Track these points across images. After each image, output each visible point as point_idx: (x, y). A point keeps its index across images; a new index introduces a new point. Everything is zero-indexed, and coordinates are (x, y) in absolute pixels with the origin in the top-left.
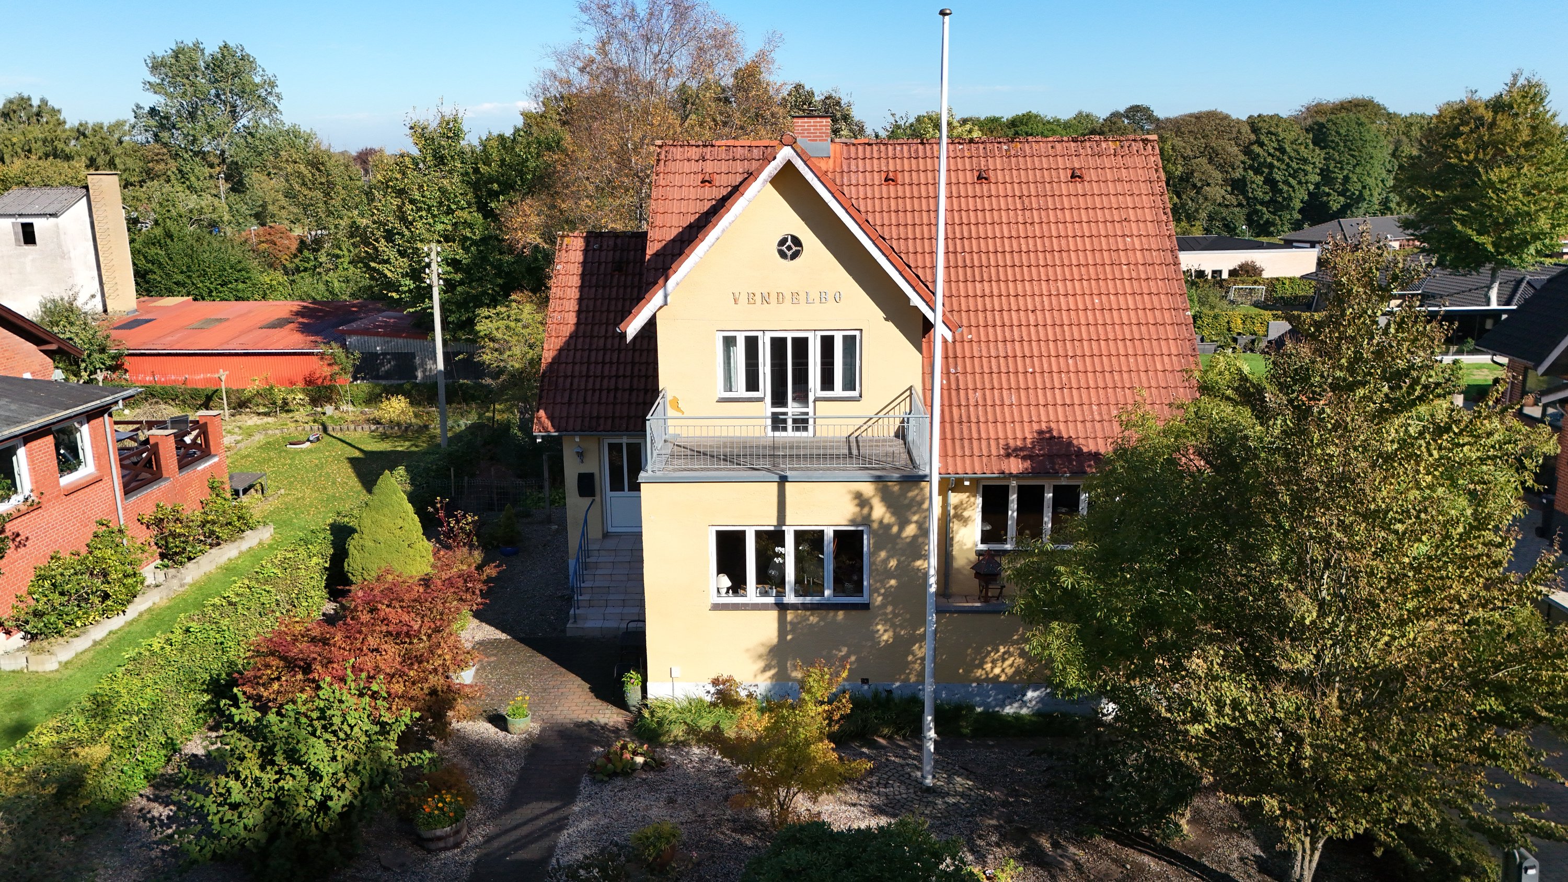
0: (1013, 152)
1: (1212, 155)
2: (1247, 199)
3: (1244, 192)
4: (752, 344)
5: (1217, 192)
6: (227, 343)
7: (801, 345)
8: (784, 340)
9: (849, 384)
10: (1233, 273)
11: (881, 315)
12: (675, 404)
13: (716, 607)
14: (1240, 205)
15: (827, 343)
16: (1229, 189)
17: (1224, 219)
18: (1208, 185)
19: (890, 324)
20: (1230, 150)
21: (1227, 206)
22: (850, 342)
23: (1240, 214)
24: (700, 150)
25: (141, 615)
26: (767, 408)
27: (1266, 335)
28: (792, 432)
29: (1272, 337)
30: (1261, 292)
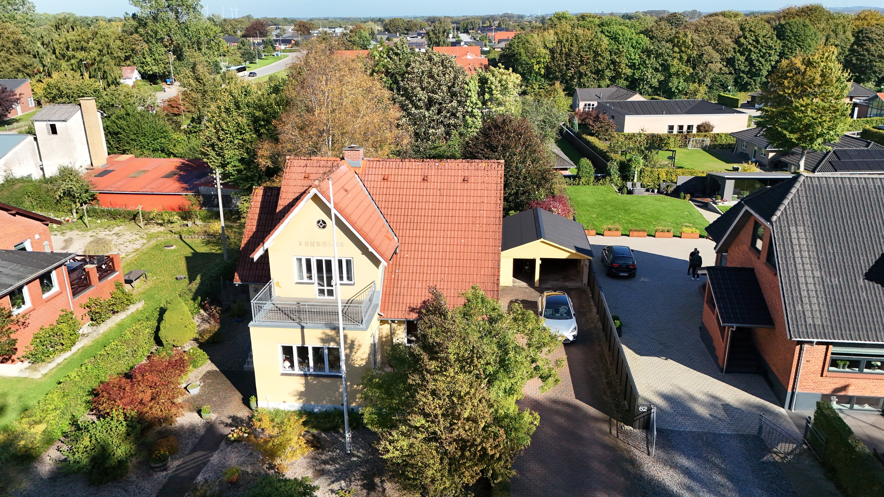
0: (440, 167)
1: (715, 45)
2: (735, 70)
3: (733, 66)
4: (308, 261)
5: (717, 66)
6: (145, 187)
7: (329, 263)
8: (322, 260)
9: (349, 278)
10: (699, 127)
11: (361, 252)
12: (278, 284)
13: (283, 374)
14: (730, 73)
15: (340, 262)
16: (725, 64)
17: (721, 81)
18: (712, 62)
19: (364, 256)
20: (726, 41)
21: (723, 74)
22: (348, 262)
23: (730, 80)
24: (305, 162)
25: (78, 350)
26: (316, 287)
27: (676, 183)
28: (326, 297)
29: (679, 184)
30: (708, 142)
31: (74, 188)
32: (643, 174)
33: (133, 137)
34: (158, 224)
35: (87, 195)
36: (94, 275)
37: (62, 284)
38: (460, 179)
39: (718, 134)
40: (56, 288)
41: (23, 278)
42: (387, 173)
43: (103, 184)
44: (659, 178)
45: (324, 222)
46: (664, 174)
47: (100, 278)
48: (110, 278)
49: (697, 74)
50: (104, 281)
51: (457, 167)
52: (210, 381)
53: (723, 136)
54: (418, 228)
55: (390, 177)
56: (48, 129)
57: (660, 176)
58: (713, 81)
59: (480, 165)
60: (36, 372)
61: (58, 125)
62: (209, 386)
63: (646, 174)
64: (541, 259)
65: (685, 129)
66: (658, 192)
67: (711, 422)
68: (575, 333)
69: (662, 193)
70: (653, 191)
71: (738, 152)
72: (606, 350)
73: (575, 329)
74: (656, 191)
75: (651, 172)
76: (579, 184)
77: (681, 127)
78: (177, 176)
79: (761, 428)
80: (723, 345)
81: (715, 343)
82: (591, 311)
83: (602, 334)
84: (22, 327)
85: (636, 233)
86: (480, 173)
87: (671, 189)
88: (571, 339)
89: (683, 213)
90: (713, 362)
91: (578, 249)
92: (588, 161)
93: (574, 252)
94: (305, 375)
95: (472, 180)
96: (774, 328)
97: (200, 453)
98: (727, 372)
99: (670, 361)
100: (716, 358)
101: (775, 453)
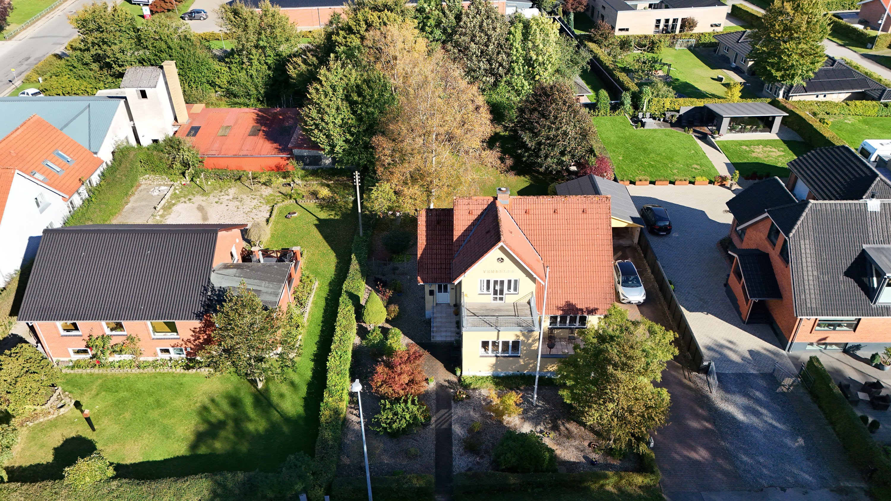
0: (565, 201)
4: (488, 282)
7: (502, 282)
8: (497, 281)
9: (515, 289)
11: (525, 275)
12: (466, 295)
13: (481, 356)
15: (510, 282)
19: (527, 277)
22: (516, 281)
24: (468, 201)
26: (492, 296)
28: (498, 301)
29: (682, 112)
30: (693, 41)
38: (581, 211)
39: (702, 34)
42: (527, 208)
44: (664, 108)
45: (502, 259)
46: (668, 103)
51: (577, 201)
53: (707, 35)
55: (530, 210)
57: (665, 105)
59: (594, 199)
61: (148, 91)
63: (654, 103)
65: (671, 22)
66: (664, 121)
67: (743, 365)
68: (645, 298)
69: (667, 122)
70: (659, 120)
72: (666, 309)
73: (644, 293)
74: (662, 119)
76: (598, 115)
77: (667, 21)
78: (261, 133)
79: (774, 371)
80: (747, 308)
81: (739, 303)
82: (646, 271)
85: (660, 182)
86: (594, 206)
87: (674, 120)
88: (642, 301)
89: (690, 151)
90: (735, 312)
91: (633, 219)
92: (605, 92)
93: (631, 223)
94: (497, 356)
95: (589, 211)
96: (782, 301)
98: (748, 323)
99: (710, 315)
100: (740, 314)
101: (783, 386)
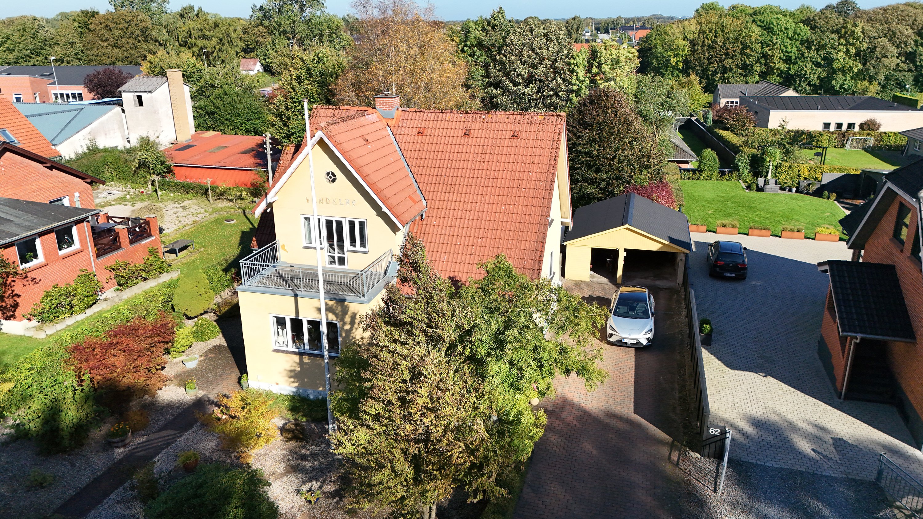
0: (486, 120)
1: (891, 35)
2: (916, 66)
3: (914, 62)
5: (893, 61)
6: (219, 162)
7: (339, 224)
8: (331, 221)
9: (363, 243)
10: (861, 126)
11: (375, 213)
12: (283, 246)
13: (275, 351)
14: (910, 70)
15: (352, 224)
16: (903, 59)
17: (897, 79)
18: (886, 57)
19: (379, 218)
20: (906, 32)
21: (900, 71)
22: (362, 224)
23: (910, 77)
24: (333, 111)
25: (94, 314)
27: (821, 181)
28: (337, 266)
29: (824, 182)
30: (871, 141)
31: (149, 159)
32: (779, 170)
33: (228, 117)
34: (228, 200)
35: (162, 167)
36: (124, 238)
37: (82, 241)
38: (509, 135)
39: (885, 133)
40: (76, 246)
41: (33, 229)
42: (423, 126)
43: (182, 158)
44: (799, 175)
45: (334, 175)
46: (806, 171)
47: (131, 242)
48: (144, 242)
49: (867, 70)
50: (134, 246)
51: (506, 120)
52: (213, 356)
53: (892, 135)
54: (452, 191)
55: (426, 130)
56: (135, 100)
57: (801, 173)
58: (887, 79)
59: (535, 118)
60: (40, 332)
61: (144, 96)
62: (209, 361)
63: (784, 169)
64: (626, 250)
65: (844, 127)
66: (797, 191)
68: (650, 336)
69: (802, 192)
70: (790, 190)
71: (909, 154)
72: (688, 359)
73: (651, 330)
74: (794, 190)
75: (790, 167)
76: (699, 179)
77: (839, 125)
78: (254, 152)
79: (880, 472)
80: (843, 362)
81: (834, 360)
82: (680, 314)
83: (687, 341)
84: (31, 283)
85: (756, 232)
86: (533, 128)
87: (813, 189)
88: (644, 342)
89: (824, 213)
90: (830, 385)
91: (672, 240)
92: (712, 153)
93: (666, 242)
94: (300, 354)
95: (523, 135)
96: (915, 344)
97: (169, 432)
98: (846, 398)
99: (770, 379)
100: (833, 379)
